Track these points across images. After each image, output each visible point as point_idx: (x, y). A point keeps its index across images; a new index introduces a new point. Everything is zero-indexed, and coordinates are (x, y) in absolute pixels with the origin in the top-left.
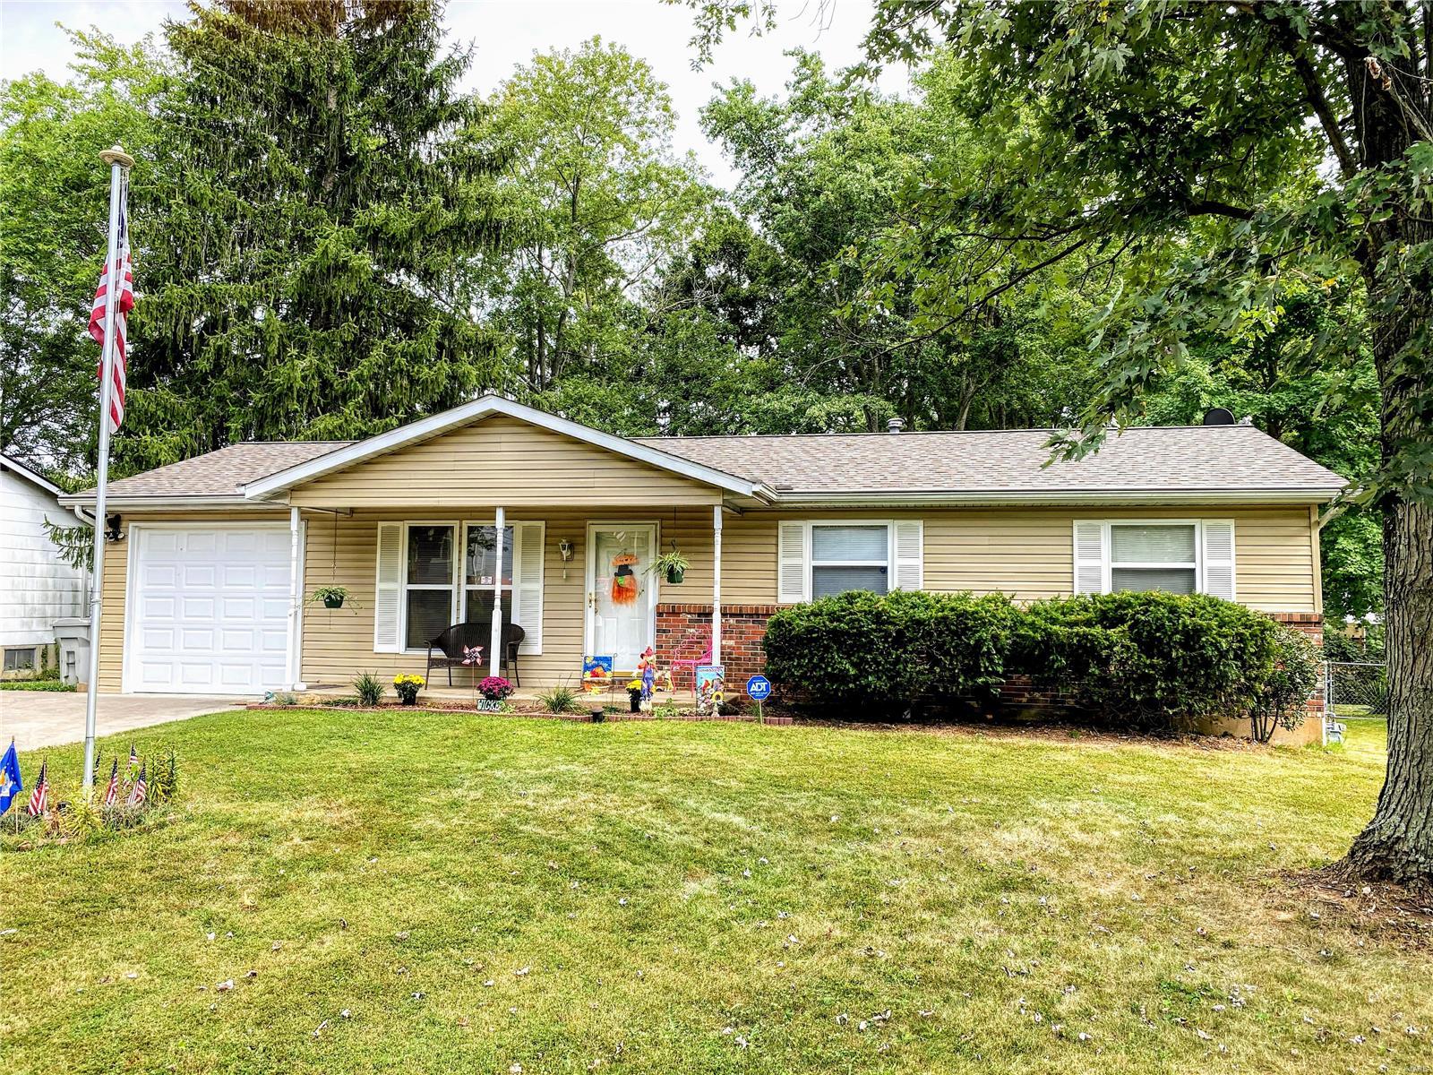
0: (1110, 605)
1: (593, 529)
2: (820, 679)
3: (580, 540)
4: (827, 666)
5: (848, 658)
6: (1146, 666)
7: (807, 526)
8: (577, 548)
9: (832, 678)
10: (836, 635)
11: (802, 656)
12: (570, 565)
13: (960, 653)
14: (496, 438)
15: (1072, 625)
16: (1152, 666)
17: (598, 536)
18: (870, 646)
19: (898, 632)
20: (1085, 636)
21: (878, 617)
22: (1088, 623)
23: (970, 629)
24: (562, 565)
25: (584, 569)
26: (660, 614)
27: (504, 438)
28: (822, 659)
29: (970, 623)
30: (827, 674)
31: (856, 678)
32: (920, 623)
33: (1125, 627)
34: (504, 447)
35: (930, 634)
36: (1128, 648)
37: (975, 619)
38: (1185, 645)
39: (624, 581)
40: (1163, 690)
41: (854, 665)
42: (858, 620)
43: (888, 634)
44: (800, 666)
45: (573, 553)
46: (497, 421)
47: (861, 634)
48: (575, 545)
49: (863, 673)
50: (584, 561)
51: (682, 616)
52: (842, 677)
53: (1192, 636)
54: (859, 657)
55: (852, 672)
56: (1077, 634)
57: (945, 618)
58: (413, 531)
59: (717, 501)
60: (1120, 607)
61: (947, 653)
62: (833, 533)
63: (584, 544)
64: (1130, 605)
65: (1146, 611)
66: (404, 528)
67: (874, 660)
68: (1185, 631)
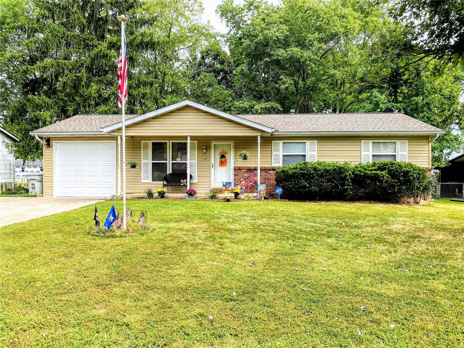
0: (382, 165)
1: (213, 143)
2: (297, 188)
3: (209, 147)
4: (300, 184)
5: (306, 181)
6: (393, 182)
7: (281, 142)
8: (208, 149)
9: (301, 187)
10: (303, 175)
11: (292, 181)
12: (206, 155)
13: (339, 179)
14: (187, 114)
15: (371, 170)
16: (395, 182)
17: (215, 145)
18: (313, 178)
19: (321, 173)
20: (376, 174)
21: (315, 169)
22: (375, 170)
23: (343, 172)
24: (203, 155)
25: (210, 156)
26: (235, 170)
27: (190, 114)
28: (298, 182)
29: (343, 170)
30: (300, 186)
31: (309, 187)
32: (328, 171)
33: (387, 171)
34: (190, 117)
35: (330, 174)
36: (388, 177)
37: (344, 169)
38: (403, 176)
39: (223, 159)
40: (397, 189)
41: (308, 183)
42: (309, 170)
43: (318, 174)
44: (291, 184)
45: (206, 151)
46: (188, 108)
47: (311, 174)
48: (208, 148)
49: (310, 186)
50: (210, 153)
51: (242, 170)
52: (305, 187)
53: (406, 173)
54: (309, 181)
55: (308, 185)
56: (373, 173)
57: (335, 169)
58: (153, 144)
59: (259, 134)
60: (384, 165)
61: (335, 179)
62: (289, 144)
63: (210, 148)
64: (387, 165)
65: (392, 166)
66: (150, 143)
67: (314, 182)
68: (404, 172)
